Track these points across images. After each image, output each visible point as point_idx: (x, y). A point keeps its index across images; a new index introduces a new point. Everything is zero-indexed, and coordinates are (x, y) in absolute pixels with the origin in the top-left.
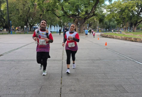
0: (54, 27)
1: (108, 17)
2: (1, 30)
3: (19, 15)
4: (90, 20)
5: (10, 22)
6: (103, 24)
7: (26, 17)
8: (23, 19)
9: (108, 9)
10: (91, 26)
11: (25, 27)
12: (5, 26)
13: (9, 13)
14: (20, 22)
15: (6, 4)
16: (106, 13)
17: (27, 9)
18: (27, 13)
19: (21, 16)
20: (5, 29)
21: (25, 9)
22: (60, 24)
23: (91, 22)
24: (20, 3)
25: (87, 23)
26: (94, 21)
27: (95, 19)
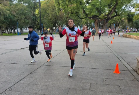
0: (80, 27)
1: (137, 16)
2: (36, 31)
3: (49, 19)
4: (117, 20)
5: (41, 25)
6: (132, 23)
7: (54, 20)
8: (52, 21)
9: (137, 8)
10: (118, 25)
11: (54, 28)
12: (39, 28)
13: (41, 17)
14: (50, 24)
15: (39, 9)
16: (135, 12)
17: (55, 13)
18: (55, 16)
19: (51, 19)
20: (39, 31)
21: (54, 13)
22: (87, 24)
23: (118, 22)
24: (49, 8)
25: (114, 23)
26: (122, 21)
27: (124, 19)
